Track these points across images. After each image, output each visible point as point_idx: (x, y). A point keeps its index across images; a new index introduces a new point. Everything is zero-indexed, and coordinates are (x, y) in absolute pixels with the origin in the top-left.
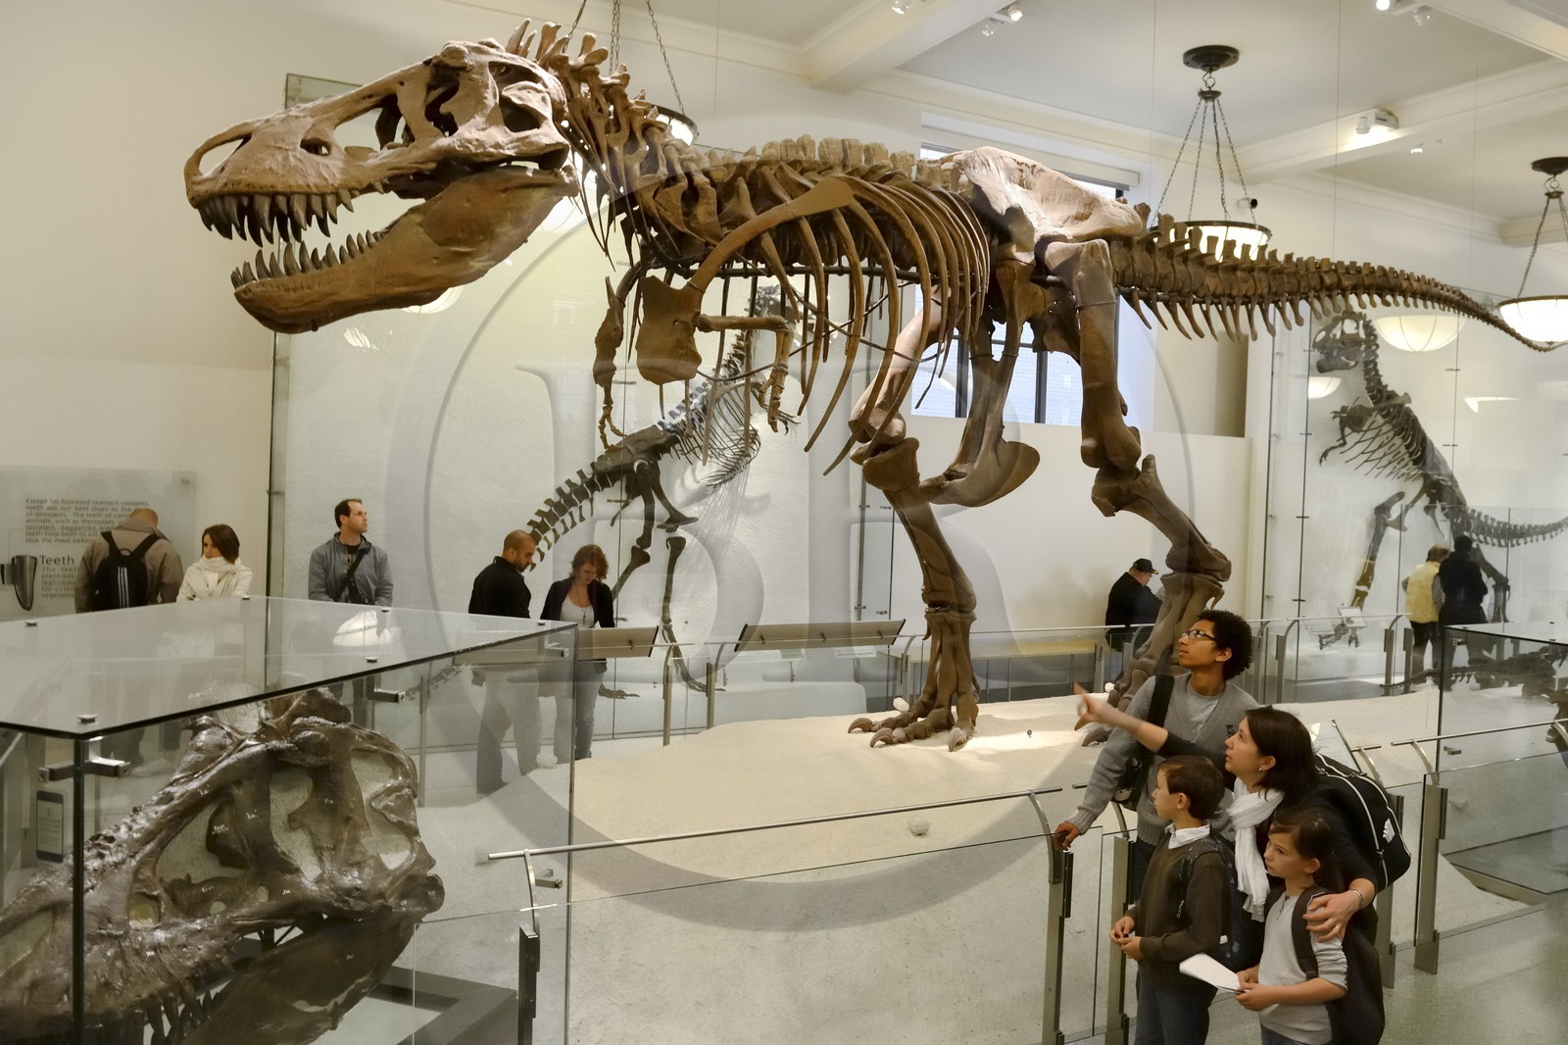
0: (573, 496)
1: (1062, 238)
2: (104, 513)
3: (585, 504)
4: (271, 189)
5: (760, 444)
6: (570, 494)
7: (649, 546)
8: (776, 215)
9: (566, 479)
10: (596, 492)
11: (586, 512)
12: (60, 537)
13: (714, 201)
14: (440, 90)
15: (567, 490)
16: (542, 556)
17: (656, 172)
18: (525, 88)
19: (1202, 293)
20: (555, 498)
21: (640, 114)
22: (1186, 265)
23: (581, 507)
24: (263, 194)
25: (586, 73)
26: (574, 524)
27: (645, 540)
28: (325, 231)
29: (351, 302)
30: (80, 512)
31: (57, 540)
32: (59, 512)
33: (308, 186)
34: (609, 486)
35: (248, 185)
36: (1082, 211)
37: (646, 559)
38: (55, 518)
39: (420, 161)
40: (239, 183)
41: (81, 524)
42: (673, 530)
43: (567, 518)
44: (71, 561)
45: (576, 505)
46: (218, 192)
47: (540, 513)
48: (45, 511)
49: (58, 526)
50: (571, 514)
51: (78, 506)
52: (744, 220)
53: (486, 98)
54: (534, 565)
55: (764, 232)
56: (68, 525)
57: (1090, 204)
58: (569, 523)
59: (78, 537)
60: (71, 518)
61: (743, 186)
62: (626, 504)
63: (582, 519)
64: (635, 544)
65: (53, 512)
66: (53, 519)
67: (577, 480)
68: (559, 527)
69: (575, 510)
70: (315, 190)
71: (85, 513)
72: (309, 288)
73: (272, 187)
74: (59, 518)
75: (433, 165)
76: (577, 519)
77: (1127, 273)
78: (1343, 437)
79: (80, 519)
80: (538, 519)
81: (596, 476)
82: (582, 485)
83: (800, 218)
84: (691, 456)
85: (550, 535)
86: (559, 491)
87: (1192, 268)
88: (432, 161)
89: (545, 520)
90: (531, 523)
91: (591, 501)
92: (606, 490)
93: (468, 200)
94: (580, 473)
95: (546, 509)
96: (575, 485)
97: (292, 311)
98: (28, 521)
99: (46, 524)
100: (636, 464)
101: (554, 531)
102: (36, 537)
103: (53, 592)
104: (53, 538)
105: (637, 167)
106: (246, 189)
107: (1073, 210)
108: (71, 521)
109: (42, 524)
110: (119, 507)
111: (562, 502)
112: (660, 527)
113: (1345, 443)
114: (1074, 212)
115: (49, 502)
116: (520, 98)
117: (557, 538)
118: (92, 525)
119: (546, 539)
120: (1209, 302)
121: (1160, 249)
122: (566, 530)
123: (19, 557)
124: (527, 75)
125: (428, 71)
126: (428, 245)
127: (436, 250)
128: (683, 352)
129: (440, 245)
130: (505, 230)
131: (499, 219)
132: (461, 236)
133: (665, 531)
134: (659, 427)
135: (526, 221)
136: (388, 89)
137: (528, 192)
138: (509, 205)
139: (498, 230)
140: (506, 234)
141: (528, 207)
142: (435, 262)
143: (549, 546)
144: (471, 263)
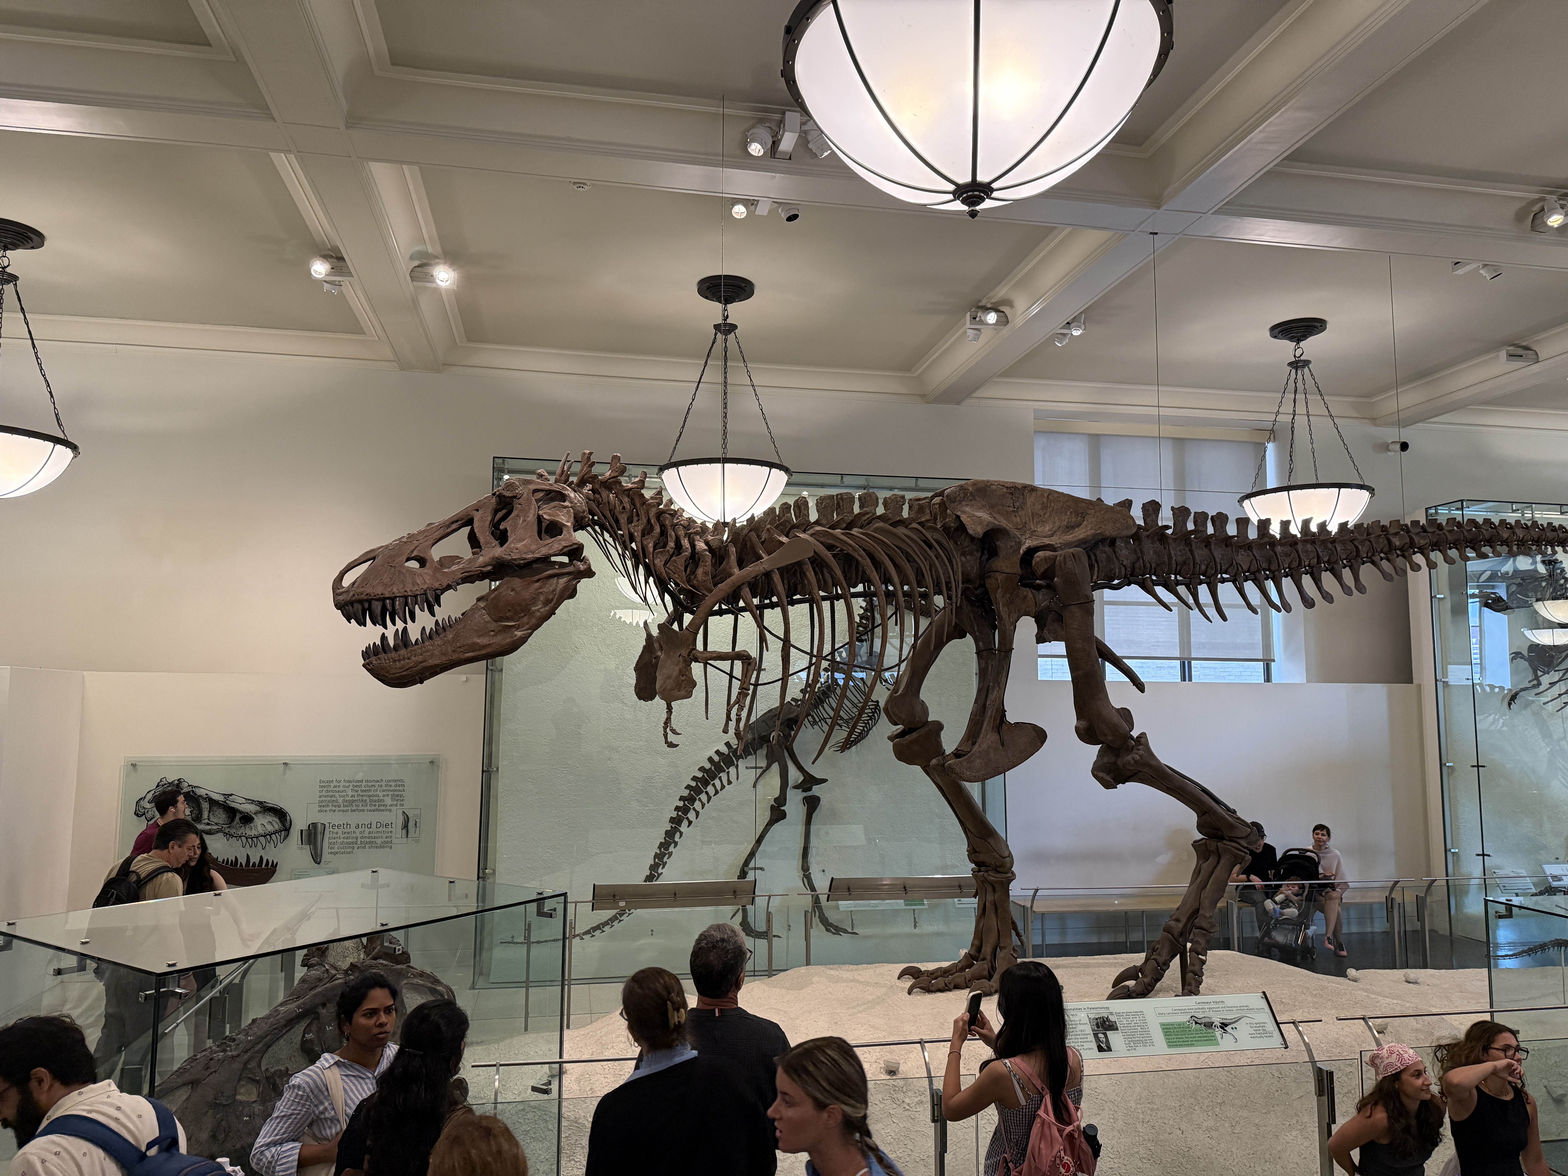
0: (722, 764)
1: (1048, 547)
2: (372, 789)
3: (732, 770)
6: (719, 762)
7: (787, 805)
8: (752, 569)
9: (716, 749)
10: (741, 760)
11: (733, 777)
12: (342, 808)
13: (709, 563)
14: (504, 511)
15: (716, 758)
16: (697, 814)
18: (555, 507)
19: (1232, 571)
20: (708, 766)
21: (654, 506)
22: (1211, 547)
23: (728, 773)
25: (610, 483)
26: (723, 787)
27: (781, 800)
28: (432, 613)
29: (436, 666)
30: (356, 789)
31: (339, 811)
32: (341, 789)
34: (751, 755)
35: (368, 595)
36: (1074, 520)
37: (783, 816)
38: (340, 794)
39: (482, 566)
40: (362, 594)
41: (356, 798)
42: (810, 789)
43: (717, 782)
44: (348, 826)
45: (725, 771)
46: (349, 599)
47: (694, 778)
48: (332, 789)
49: (340, 800)
50: (720, 779)
51: (355, 784)
52: (731, 575)
53: (528, 517)
55: (743, 584)
56: (348, 799)
57: (1081, 513)
58: (719, 787)
59: (355, 808)
60: (350, 793)
61: (733, 550)
62: (765, 770)
63: (730, 783)
64: (773, 803)
65: (337, 789)
66: (337, 795)
67: (724, 750)
68: (710, 789)
69: (723, 776)
70: (410, 593)
71: (359, 789)
72: (409, 659)
73: (382, 595)
74: (342, 794)
75: (490, 568)
76: (725, 782)
77: (1137, 565)
78: (1536, 678)
79: (356, 794)
80: (693, 784)
82: (729, 754)
83: (772, 571)
85: (703, 797)
86: (710, 759)
87: (1217, 550)
88: (489, 565)
89: (700, 785)
90: (688, 787)
91: (737, 767)
92: (749, 758)
93: (513, 590)
94: (727, 745)
95: (700, 775)
96: (723, 754)
97: (397, 675)
98: (320, 797)
99: (333, 799)
100: (773, 735)
101: (707, 793)
102: (325, 809)
103: (336, 850)
104: (337, 809)
105: (651, 545)
106: (366, 597)
107: (1063, 520)
108: (350, 796)
109: (330, 799)
110: (383, 784)
111: (713, 768)
112: (796, 787)
114: (1065, 523)
115: (334, 782)
116: (551, 515)
117: (709, 799)
118: (365, 798)
119: (700, 800)
120: (1243, 579)
121: (1176, 539)
122: (717, 792)
123: (314, 825)
124: (560, 496)
125: (494, 500)
126: (487, 622)
127: (493, 626)
128: (683, 678)
129: (496, 621)
130: (539, 608)
131: (534, 601)
132: (508, 614)
133: (803, 791)
134: (793, 703)
135: (552, 600)
136: (468, 515)
137: (555, 580)
138: (541, 590)
139: (533, 609)
140: (538, 610)
141: (554, 590)
142: (492, 633)
143: (703, 806)
144: (516, 633)
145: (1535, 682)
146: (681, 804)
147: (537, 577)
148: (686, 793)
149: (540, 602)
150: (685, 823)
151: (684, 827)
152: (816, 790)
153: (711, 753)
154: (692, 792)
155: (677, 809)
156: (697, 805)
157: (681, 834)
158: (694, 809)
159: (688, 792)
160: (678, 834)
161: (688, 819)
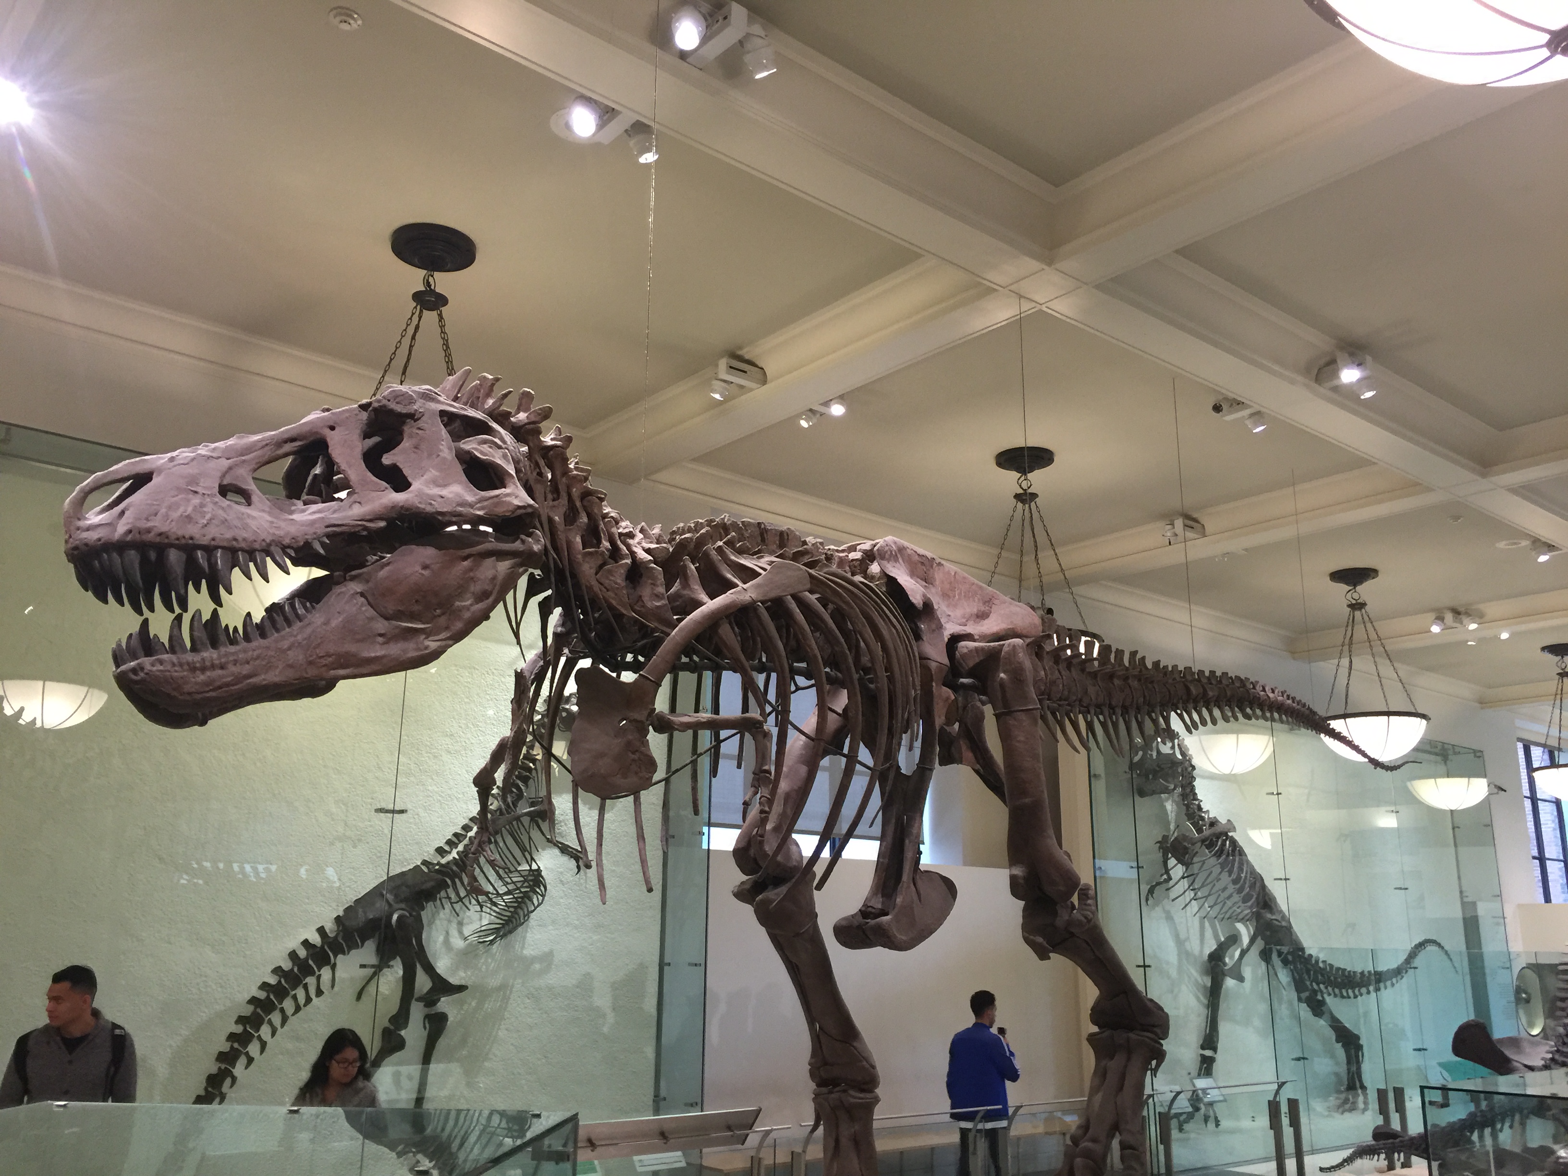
0: (311, 962)
1: (969, 637)
3: (326, 973)
4: (191, 542)
5: (546, 889)
6: (306, 959)
7: (406, 1027)
8: (731, 600)
9: (302, 939)
10: (340, 956)
13: (660, 581)
15: (302, 953)
16: (263, 1045)
17: (599, 548)
18: (485, 442)
19: (1085, 702)
21: (579, 481)
22: (1070, 670)
23: (319, 977)
24: (179, 547)
26: (308, 1000)
27: (401, 1018)
33: (235, 539)
34: (357, 947)
35: (160, 534)
36: (983, 609)
37: (400, 1045)
39: (368, 517)
40: (149, 531)
43: (300, 993)
45: (312, 973)
46: (118, 541)
47: (264, 986)
52: (696, 605)
53: (441, 451)
54: (250, 1060)
55: (722, 617)
57: (989, 602)
58: (302, 999)
61: (689, 564)
62: (378, 969)
63: (319, 993)
64: (387, 1024)
68: (288, 1005)
69: (311, 981)
73: (191, 538)
75: (382, 524)
78: (1167, 872)
80: (262, 995)
81: (341, 934)
82: (322, 946)
83: (757, 604)
84: (457, 907)
85: (276, 1018)
86: (293, 955)
87: (1075, 673)
88: (381, 518)
89: (272, 997)
91: (333, 968)
92: (353, 952)
94: (321, 931)
95: (272, 980)
96: (314, 946)
100: (395, 917)
101: (282, 1011)
105: (578, 539)
106: (158, 539)
107: (973, 607)
111: (296, 969)
112: (419, 999)
113: (1170, 878)
114: (975, 611)
116: (482, 453)
117: (285, 1020)
119: (270, 1022)
120: (1092, 711)
121: (1048, 653)
122: (298, 1009)
124: (483, 428)
125: (364, 415)
126: (371, 619)
127: (381, 626)
128: (636, 757)
129: (387, 619)
130: (467, 604)
131: (461, 590)
132: (416, 608)
133: (425, 1006)
134: (424, 868)
135: (491, 593)
136: (317, 433)
137: (490, 561)
138: (472, 574)
139: (457, 603)
140: (467, 608)
141: (494, 578)
142: (380, 639)
143: (273, 1034)
144: (427, 643)
145: (1165, 877)
146: (239, 1029)
147: (467, 551)
148: (248, 1010)
149: (469, 595)
150: (242, 1061)
151: (239, 1070)
152: (445, 1004)
153: (294, 943)
154: (259, 1010)
155: (232, 1037)
156: (265, 1031)
157: (234, 1079)
158: (259, 1038)
159: (251, 1008)
160: (228, 1081)
161: (247, 1054)
